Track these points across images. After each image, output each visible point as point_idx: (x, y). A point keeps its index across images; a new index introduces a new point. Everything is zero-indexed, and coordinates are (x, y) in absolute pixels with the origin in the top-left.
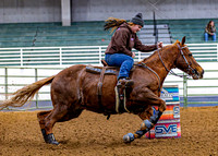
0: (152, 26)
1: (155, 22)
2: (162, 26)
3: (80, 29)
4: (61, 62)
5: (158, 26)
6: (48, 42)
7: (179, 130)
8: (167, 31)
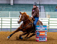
0: (39, 6)
1: (40, 5)
2: (42, 6)
3: (16, 6)
4: (10, 16)
5: (41, 6)
6: (6, 10)
7: (46, 39)
8: (44, 8)
